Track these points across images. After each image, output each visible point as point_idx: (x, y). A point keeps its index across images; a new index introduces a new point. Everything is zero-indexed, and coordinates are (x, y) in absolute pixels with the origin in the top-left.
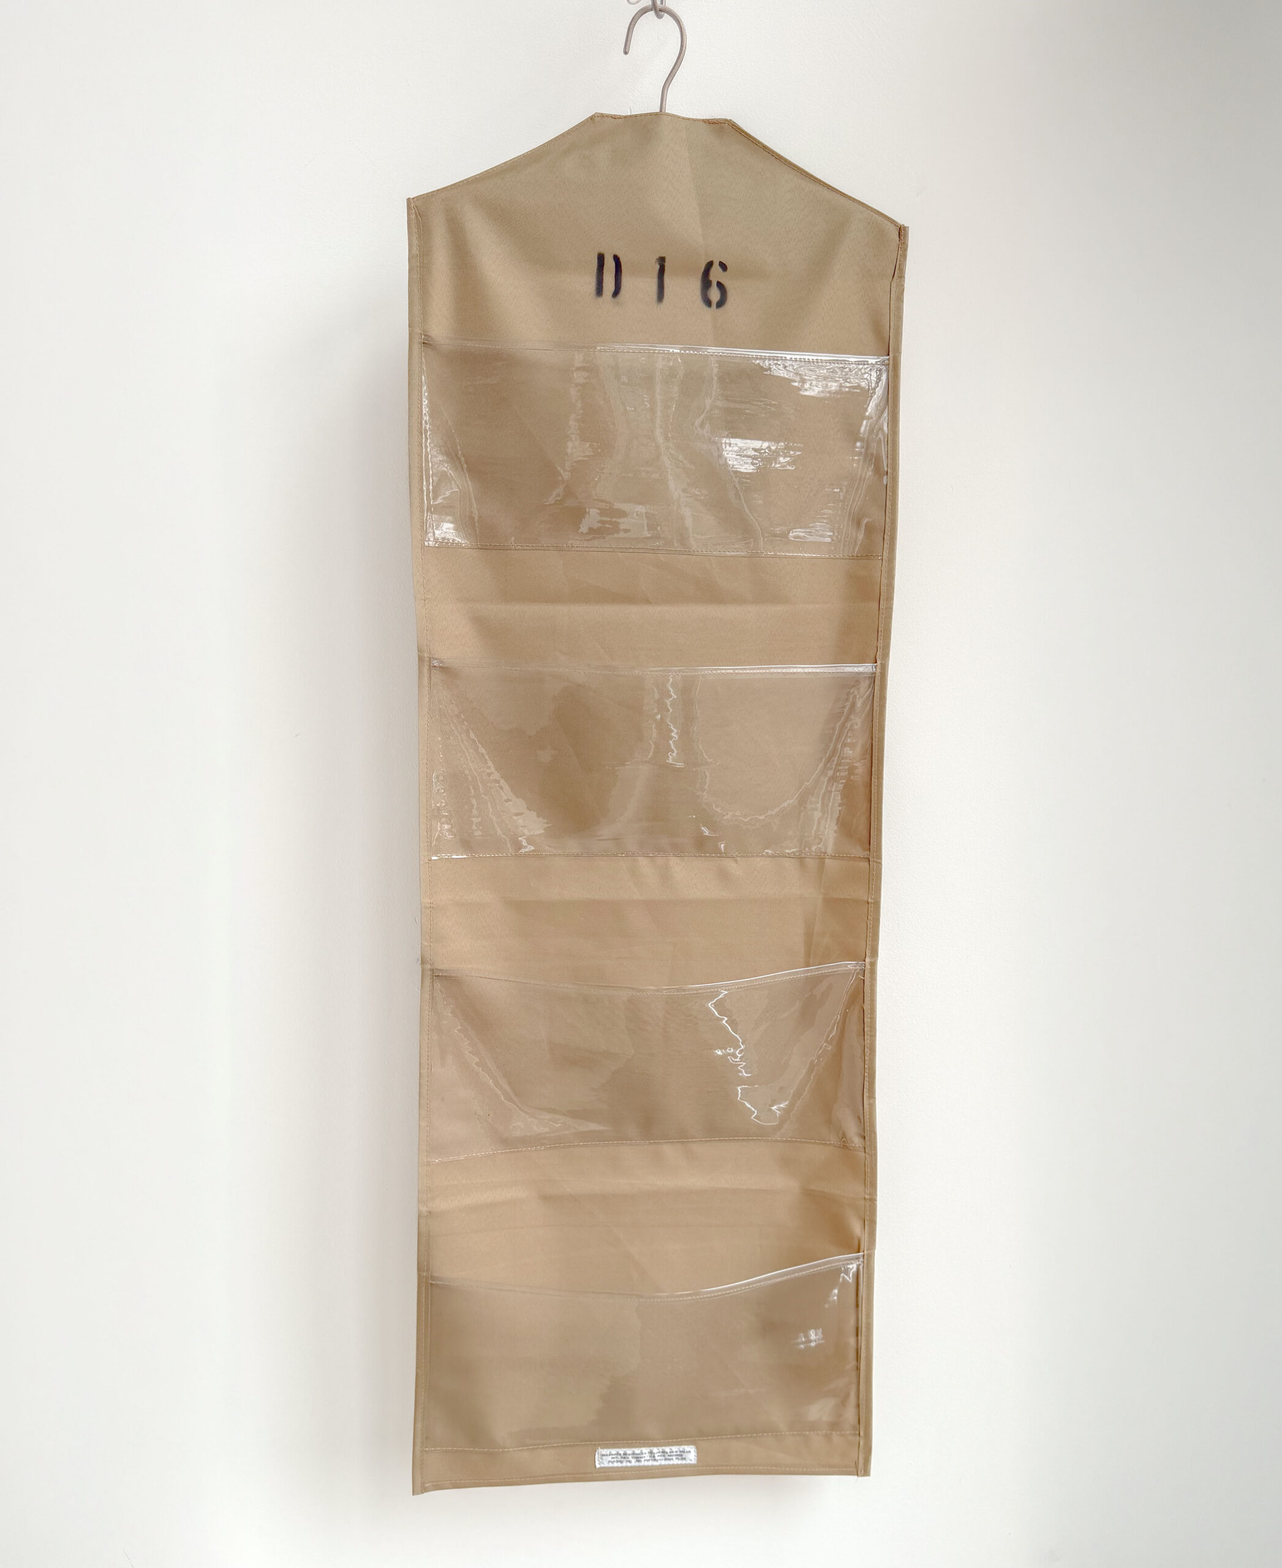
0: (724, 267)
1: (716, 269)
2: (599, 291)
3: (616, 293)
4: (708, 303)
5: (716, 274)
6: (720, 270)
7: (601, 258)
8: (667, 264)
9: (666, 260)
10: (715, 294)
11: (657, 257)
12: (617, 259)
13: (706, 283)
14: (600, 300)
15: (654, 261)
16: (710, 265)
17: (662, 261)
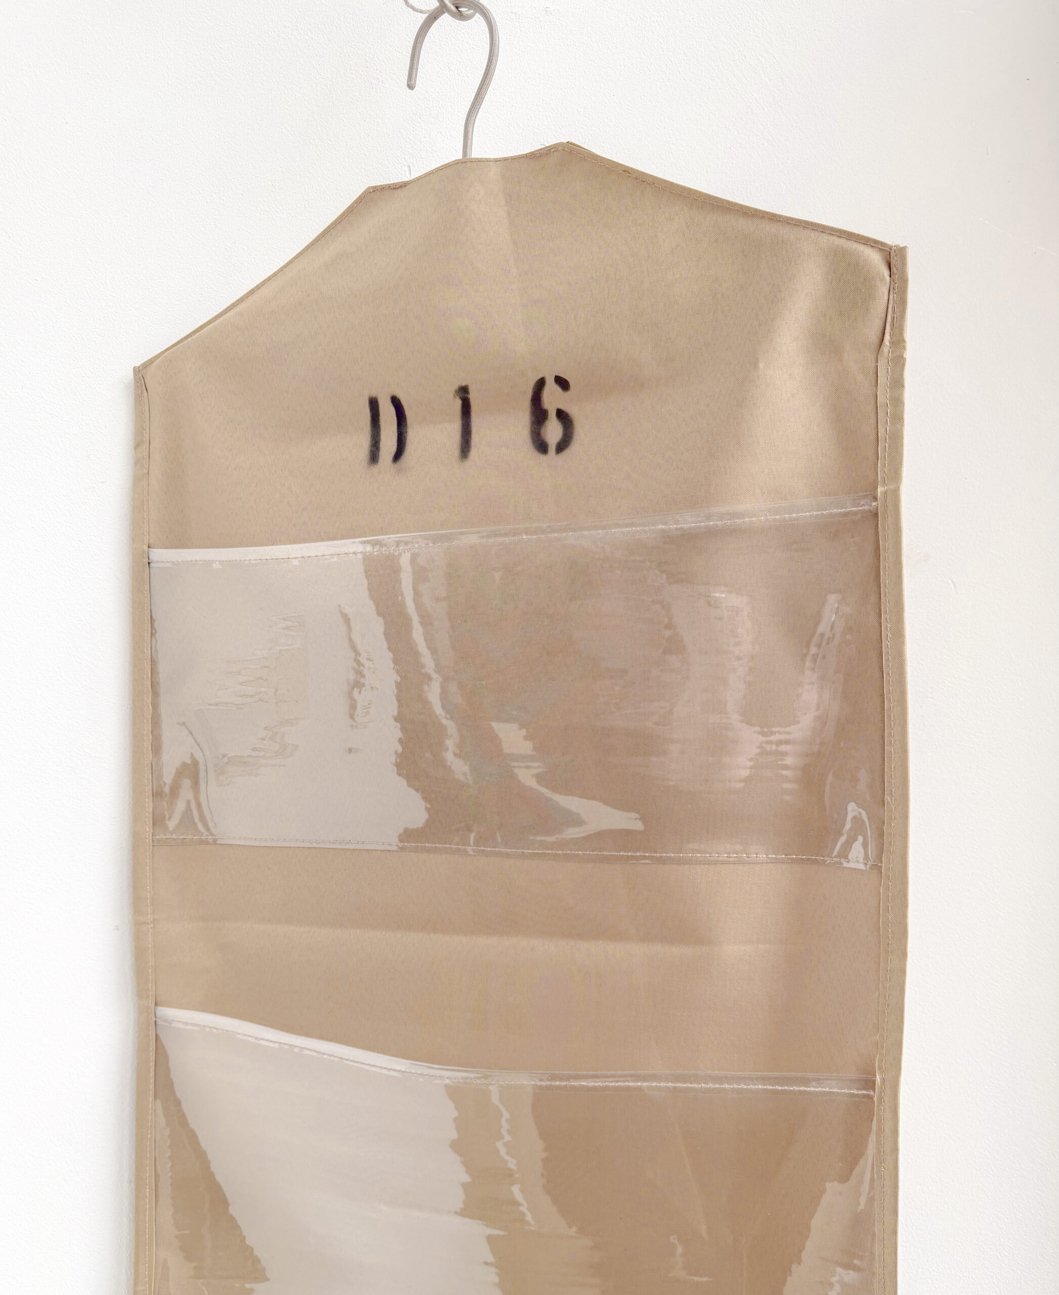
0: (563, 383)
1: (551, 388)
2: (374, 456)
3: (398, 455)
4: (542, 447)
5: (552, 398)
6: (558, 389)
7: (374, 404)
8: (473, 397)
9: (470, 390)
10: (553, 431)
11: (456, 387)
12: (396, 403)
13: (539, 415)
14: (375, 469)
15: (452, 395)
16: (541, 384)
17: (463, 392)
